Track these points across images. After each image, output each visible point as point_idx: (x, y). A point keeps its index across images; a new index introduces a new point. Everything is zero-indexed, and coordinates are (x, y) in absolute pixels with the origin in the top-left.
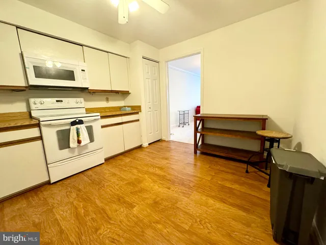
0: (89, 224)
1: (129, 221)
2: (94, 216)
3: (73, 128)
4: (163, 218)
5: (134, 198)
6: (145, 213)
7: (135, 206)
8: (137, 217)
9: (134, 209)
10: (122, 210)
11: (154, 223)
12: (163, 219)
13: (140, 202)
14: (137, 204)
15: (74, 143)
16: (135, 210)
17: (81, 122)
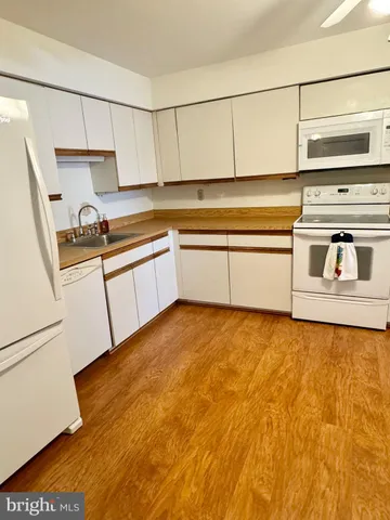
0: (273, 388)
1: (304, 427)
2: (285, 387)
3: (334, 247)
4: (344, 476)
5: (347, 415)
6: (334, 444)
7: (335, 424)
8: (318, 436)
9: (328, 425)
10: (315, 410)
11: (325, 464)
12: (342, 478)
13: (349, 427)
14: (341, 425)
15: (329, 271)
16: (327, 428)
17: (348, 238)
